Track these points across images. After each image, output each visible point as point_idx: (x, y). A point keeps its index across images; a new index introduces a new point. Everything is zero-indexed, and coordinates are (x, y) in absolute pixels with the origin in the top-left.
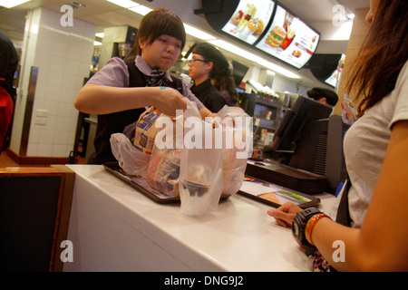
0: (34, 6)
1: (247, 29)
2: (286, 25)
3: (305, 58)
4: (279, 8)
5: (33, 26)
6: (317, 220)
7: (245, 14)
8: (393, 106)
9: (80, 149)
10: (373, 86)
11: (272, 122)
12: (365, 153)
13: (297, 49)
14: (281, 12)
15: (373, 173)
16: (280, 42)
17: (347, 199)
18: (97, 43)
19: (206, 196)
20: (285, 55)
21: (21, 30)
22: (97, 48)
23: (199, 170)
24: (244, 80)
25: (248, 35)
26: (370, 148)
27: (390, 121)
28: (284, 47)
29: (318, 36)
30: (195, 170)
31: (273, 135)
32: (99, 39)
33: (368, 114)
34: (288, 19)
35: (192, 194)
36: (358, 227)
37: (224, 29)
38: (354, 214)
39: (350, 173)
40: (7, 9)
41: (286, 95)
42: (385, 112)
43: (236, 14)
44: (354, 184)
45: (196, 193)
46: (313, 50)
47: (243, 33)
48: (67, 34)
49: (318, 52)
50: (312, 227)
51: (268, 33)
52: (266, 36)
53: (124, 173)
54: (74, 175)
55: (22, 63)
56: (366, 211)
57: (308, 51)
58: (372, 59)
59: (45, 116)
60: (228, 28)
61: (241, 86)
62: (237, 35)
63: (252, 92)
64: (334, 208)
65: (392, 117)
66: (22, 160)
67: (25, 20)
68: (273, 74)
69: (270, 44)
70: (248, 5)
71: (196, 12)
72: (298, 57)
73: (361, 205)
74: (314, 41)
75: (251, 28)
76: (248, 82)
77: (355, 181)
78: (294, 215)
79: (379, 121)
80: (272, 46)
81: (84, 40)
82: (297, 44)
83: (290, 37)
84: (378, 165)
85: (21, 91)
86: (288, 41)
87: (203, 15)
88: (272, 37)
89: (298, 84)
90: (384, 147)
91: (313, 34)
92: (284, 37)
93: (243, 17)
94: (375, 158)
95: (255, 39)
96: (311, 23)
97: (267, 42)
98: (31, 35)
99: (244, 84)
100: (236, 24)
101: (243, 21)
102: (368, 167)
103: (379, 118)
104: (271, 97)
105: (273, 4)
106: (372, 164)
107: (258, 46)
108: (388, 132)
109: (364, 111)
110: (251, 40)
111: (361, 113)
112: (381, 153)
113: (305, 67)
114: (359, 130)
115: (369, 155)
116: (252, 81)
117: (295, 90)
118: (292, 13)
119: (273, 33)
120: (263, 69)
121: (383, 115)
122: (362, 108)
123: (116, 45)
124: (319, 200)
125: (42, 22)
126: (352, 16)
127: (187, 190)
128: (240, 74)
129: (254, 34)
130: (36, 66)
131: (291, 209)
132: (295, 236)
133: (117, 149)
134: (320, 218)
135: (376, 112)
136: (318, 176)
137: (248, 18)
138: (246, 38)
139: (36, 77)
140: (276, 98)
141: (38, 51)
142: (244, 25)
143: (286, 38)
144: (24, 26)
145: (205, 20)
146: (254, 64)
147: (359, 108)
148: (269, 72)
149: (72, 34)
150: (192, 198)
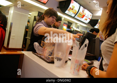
0: (12, 5)
1: (72, 12)
2: (83, 11)
3: (88, 20)
4: (81, 6)
5: (12, 11)
6: (93, 69)
7: (71, 8)
8: (115, 37)
9: (24, 46)
10: (109, 31)
11: (79, 39)
12: (107, 50)
13: (86, 18)
14: (82, 8)
15: (109, 56)
16: (81, 16)
17: (102, 63)
18: (29, 16)
19: (62, 61)
20: (83, 20)
21: (8, 12)
22: (29, 17)
23: (60, 54)
24: (71, 27)
25: (72, 14)
26: (109, 49)
27: (114, 41)
28: (82, 18)
29: (92, 14)
30: (58, 54)
31: (79, 42)
32: (30, 15)
33: (108, 39)
34: (84, 9)
35: (58, 60)
36: (105, 71)
37: (65, 12)
38: (104, 67)
39: (103, 55)
40: (4, 6)
41: (83, 31)
42: (113, 39)
43: (69, 8)
44: (104, 59)
45: (59, 60)
46: (91, 18)
47: (71, 14)
48: (21, 13)
49: (92, 19)
50: (92, 71)
51: (78, 14)
52: (77, 14)
53: (38, 54)
54: (24, 54)
55: (8, 21)
56: (108, 66)
57: (89, 19)
58: (109, 24)
59: (14, 36)
60: (67, 12)
61: (70, 28)
62: (69, 14)
63: (73, 30)
64: (98, 65)
65: (115, 40)
66: (8, 49)
67: (9, 9)
68: (79, 25)
69: (78, 17)
70: (72, 6)
71: (58, 8)
72: (86, 20)
73: (106, 65)
74: (91, 16)
75: (73, 12)
76: (72, 27)
77: (104, 58)
78: (87, 67)
79: (111, 41)
80: (79, 17)
81: (26, 15)
82: (86, 17)
83: (84, 15)
84: (111, 54)
85: (8, 29)
86: (84, 16)
87: (60, 8)
88: (79, 15)
89: (86, 28)
90: (113, 49)
91: (90, 14)
92: (82, 15)
93: (71, 9)
94: (110, 52)
95: (74, 15)
96: (90, 11)
97: (78, 16)
98: (11, 14)
99: (71, 28)
100: (69, 11)
101: (71, 10)
102: (108, 54)
103: (111, 40)
104: (79, 31)
105: (79, 5)
106: (109, 53)
107: (75, 17)
108: (114, 44)
109: (106, 38)
110: (73, 15)
111: (106, 39)
112: (111, 50)
113: (88, 23)
114: (105, 44)
115: (108, 51)
116: (73, 27)
117: (86, 29)
118: (85, 8)
119: (79, 13)
120: (76, 24)
121: (112, 39)
122: (106, 37)
123: (35, 17)
124: (93, 62)
125: (14, 10)
126: (102, 9)
127: (56, 59)
128: (70, 25)
129: (74, 14)
130: (12, 22)
131: (86, 65)
132: (87, 73)
133: (35, 47)
134: (94, 68)
135: (110, 38)
136: (93, 55)
137: (72, 9)
138: (72, 15)
139: (12, 25)
140: (80, 32)
141: (13, 18)
142: (71, 11)
143: (83, 15)
144: (9, 11)
145: (60, 10)
146: (74, 22)
147: (105, 37)
148: (78, 24)
149: (22, 13)
150: (58, 62)
